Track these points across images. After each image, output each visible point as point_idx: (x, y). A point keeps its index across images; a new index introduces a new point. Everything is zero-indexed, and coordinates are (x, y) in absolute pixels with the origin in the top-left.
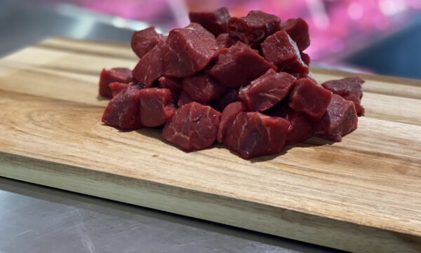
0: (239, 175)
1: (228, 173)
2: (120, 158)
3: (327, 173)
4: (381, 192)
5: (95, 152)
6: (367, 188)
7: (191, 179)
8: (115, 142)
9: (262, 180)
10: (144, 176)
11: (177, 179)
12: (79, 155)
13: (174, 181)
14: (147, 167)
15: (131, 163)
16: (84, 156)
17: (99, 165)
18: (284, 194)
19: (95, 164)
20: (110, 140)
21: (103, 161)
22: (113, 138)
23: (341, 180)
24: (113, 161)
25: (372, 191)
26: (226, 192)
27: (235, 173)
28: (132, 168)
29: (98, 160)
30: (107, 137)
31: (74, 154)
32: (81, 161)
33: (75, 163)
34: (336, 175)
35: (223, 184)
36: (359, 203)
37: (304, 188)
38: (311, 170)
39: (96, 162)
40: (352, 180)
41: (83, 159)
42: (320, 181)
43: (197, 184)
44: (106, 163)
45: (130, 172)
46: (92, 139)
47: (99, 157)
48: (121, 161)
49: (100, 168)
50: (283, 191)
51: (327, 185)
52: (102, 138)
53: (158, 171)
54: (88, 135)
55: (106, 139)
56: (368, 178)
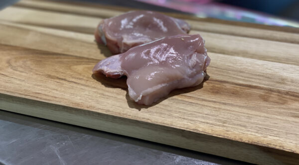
3: (215, 102)
4: (250, 116)
5: (54, 89)
7: (121, 109)
8: (69, 81)
9: (169, 108)
11: (111, 109)
12: (43, 92)
13: (109, 111)
14: (90, 101)
15: (79, 98)
16: (46, 93)
17: (57, 100)
18: (184, 119)
19: (55, 99)
20: (65, 80)
21: (60, 97)
22: (68, 79)
23: (223, 107)
24: (67, 96)
25: (245, 115)
26: (145, 119)
30: (63, 78)
31: (40, 92)
32: (44, 97)
33: (41, 98)
34: (220, 103)
36: (235, 124)
38: (203, 100)
39: (56, 97)
40: (231, 107)
41: (46, 95)
42: (208, 108)
44: (62, 98)
45: (78, 104)
46: (53, 80)
47: (57, 94)
48: (73, 96)
49: (58, 102)
50: (183, 117)
51: (214, 111)
52: (60, 79)
53: (98, 103)
54: (50, 76)
55: (62, 79)
56: (242, 105)
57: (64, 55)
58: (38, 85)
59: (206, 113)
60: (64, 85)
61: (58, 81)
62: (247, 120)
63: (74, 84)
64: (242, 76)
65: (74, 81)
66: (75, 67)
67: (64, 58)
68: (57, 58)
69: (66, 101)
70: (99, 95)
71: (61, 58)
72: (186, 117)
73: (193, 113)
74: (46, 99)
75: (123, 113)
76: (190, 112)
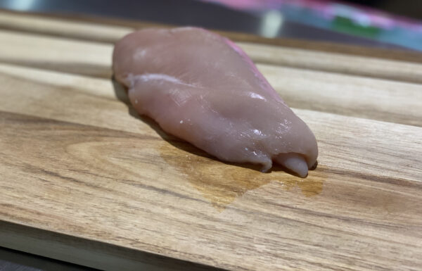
0: (218, 226)
1: (205, 223)
2: (69, 206)
3: (329, 216)
4: (396, 245)
5: (36, 196)
6: (380, 240)
7: (159, 236)
8: (63, 178)
9: (247, 234)
10: (98, 235)
11: (141, 238)
12: (18, 203)
13: (137, 241)
14: (102, 219)
15: (82, 214)
16: (22, 206)
17: (42, 219)
18: (276, 256)
19: (36, 217)
20: (56, 175)
21: (48, 212)
22: (61, 173)
23: (345, 227)
24: (60, 210)
25: (386, 244)
26: (203, 257)
27: (213, 223)
28: (84, 221)
29: (41, 211)
30: (54, 170)
31: (10, 202)
32: (19, 214)
33: (12, 217)
34: (339, 218)
35: (199, 242)
37: (300, 244)
38: (307, 213)
39: (39, 214)
40: (360, 227)
41: (21, 209)
42: (319, 230)
43: (166, 245)
44: (50, 216)
45: (80, 229)
46: (34, 175)
47: (42, 206)
48: (71, 211)
49: (42, 224)
50: (274, 252)
51: (329, 237)
52: (47, 173)
53: (117, 225)
54: (29, 168)
55: (51, 174)
56: (379, 222)
57: (55, 122)
58: (8, 188)
59: (315, 241)
60: (55, 187)
61: (43, 177)
62: (392, 256)
63: (72, 183)
64: (372, 159)
65: (73, 177)
66: (75, 146)
67: (55, 129)
68: (43, 129)
69: (59, 221)
70: (118, 207)
71: (50, 129)
72: (279, 252)
73: (292, 242)
74: (21, 219)
75: (162, 245)
76: (285, 241)
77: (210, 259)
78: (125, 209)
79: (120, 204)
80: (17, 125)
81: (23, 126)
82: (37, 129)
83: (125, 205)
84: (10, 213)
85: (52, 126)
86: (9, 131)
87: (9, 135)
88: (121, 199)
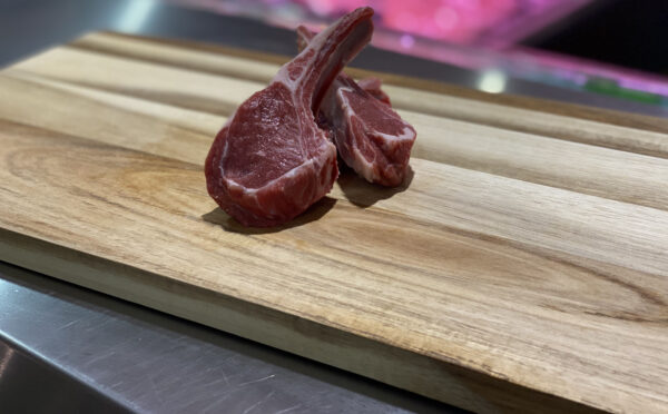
0: (258, 261)
1: (244, 257)
2: (105, 229)
3: (388, 264)
5: (74, 218)
7: (188, 264)
8: (110, 203)
9: (286, 271)
10: (125, 258)
11: (168, 265)
12: (51, 222)
13: (162, 267)
14: (135, 244)
15: (116, 237)
16: (56, 225)
17: (72, 238)
18: (307, 294)
19: (67, 236)
20: (104, 200)
21: (80, 233)
22: (110, 198)
24: (94, 233)
27: (253, 259)
28: (114, 244)
29: (73, 231)
30: (102, 195)
31: (44, 221)
32: (50, 232)
33: (41, 234)
34: (397, 266)
35: (228, 274)
37: (339, 286)
38: (365, 258)
39: (70, 233)
41: (54, 228)
43: (193, 273)
44: (81, 236)
45: (108, 250)
46: (80, 198)
47: (77, 227)
48: (105, 234)
49: (70, 243)
50: (307, 290)
52: (94, 197)
53: (148, 251)
54: (77, 192)
55: (99, 198)
57: (123, 149)
58: (47, 208)
59: (359, 285)
60: (98, 211)
61: (89, 201)
63: (117, 209)
65: (121, 203)
66: (135, 175)
67: (121, 156)
68: (107, 155)
69: (89, 242)
70: (157, 235)
71: (114, 156)
73: (332, 284)
74: (50, 236)
75: (189, 273)
76: (325, 282)
77: (235, 290)
78: (163, 237)
79: (160, 232)
80: (82, 149)
81: (87, 150)
82: (101, 155)
83: (165, 234)
84: (41, 230)
85: (118, 153)
86: (70, 154)
87: (67, 158)
88: (164, 228)
